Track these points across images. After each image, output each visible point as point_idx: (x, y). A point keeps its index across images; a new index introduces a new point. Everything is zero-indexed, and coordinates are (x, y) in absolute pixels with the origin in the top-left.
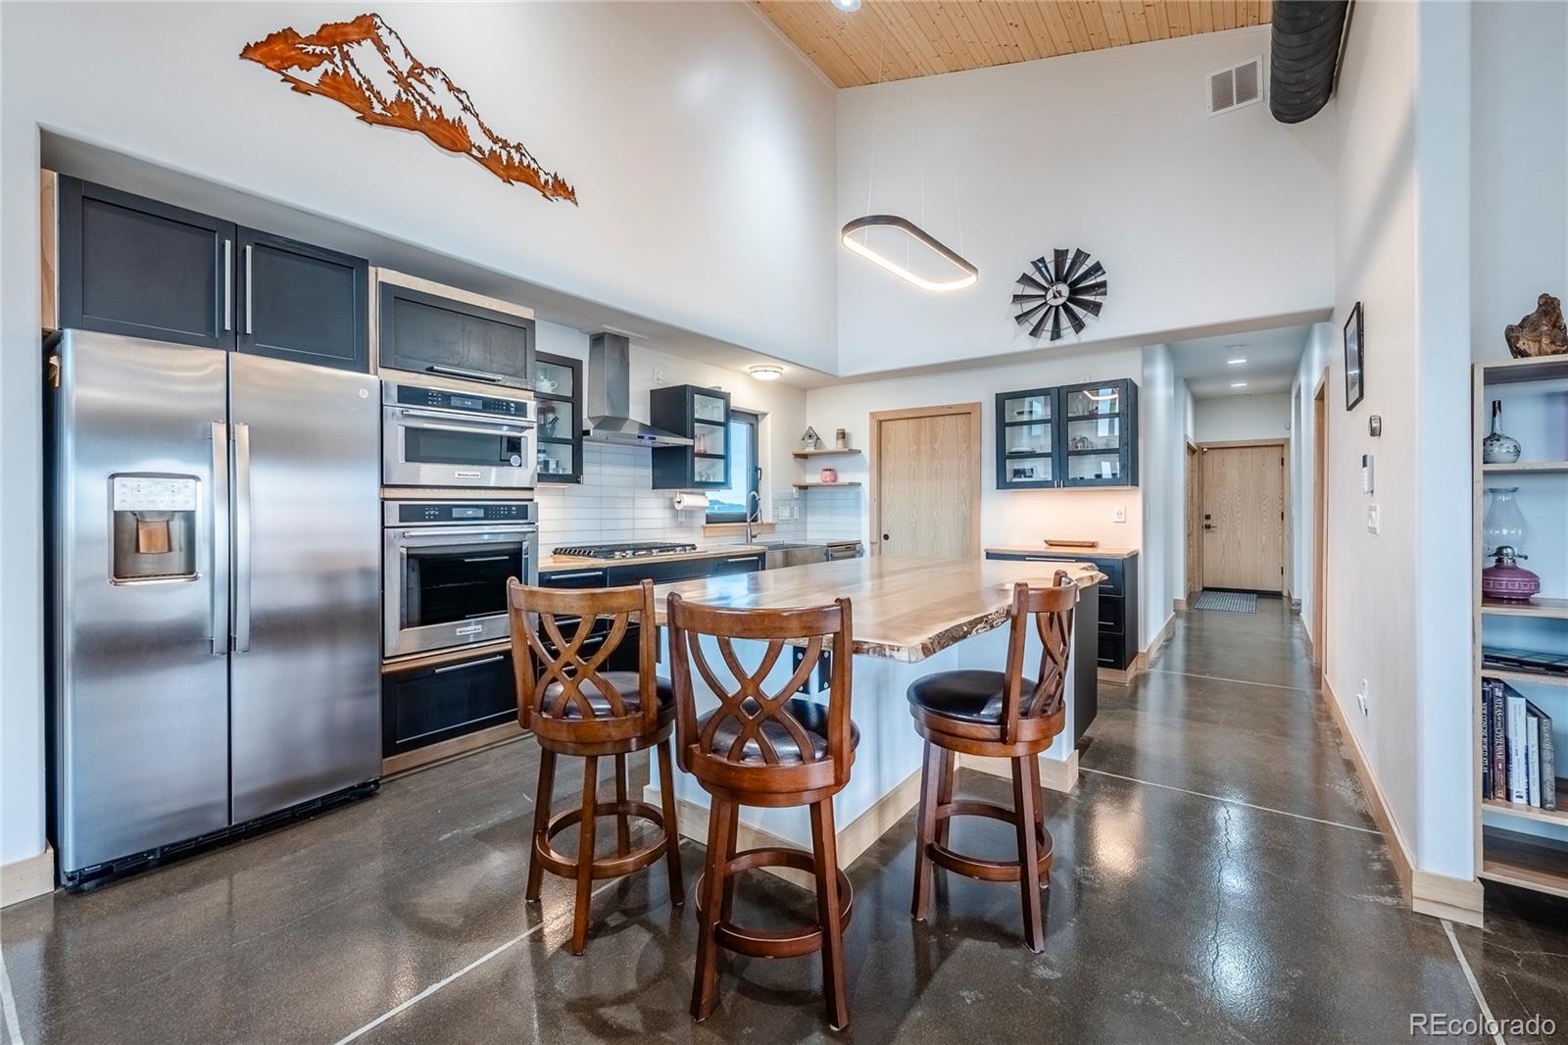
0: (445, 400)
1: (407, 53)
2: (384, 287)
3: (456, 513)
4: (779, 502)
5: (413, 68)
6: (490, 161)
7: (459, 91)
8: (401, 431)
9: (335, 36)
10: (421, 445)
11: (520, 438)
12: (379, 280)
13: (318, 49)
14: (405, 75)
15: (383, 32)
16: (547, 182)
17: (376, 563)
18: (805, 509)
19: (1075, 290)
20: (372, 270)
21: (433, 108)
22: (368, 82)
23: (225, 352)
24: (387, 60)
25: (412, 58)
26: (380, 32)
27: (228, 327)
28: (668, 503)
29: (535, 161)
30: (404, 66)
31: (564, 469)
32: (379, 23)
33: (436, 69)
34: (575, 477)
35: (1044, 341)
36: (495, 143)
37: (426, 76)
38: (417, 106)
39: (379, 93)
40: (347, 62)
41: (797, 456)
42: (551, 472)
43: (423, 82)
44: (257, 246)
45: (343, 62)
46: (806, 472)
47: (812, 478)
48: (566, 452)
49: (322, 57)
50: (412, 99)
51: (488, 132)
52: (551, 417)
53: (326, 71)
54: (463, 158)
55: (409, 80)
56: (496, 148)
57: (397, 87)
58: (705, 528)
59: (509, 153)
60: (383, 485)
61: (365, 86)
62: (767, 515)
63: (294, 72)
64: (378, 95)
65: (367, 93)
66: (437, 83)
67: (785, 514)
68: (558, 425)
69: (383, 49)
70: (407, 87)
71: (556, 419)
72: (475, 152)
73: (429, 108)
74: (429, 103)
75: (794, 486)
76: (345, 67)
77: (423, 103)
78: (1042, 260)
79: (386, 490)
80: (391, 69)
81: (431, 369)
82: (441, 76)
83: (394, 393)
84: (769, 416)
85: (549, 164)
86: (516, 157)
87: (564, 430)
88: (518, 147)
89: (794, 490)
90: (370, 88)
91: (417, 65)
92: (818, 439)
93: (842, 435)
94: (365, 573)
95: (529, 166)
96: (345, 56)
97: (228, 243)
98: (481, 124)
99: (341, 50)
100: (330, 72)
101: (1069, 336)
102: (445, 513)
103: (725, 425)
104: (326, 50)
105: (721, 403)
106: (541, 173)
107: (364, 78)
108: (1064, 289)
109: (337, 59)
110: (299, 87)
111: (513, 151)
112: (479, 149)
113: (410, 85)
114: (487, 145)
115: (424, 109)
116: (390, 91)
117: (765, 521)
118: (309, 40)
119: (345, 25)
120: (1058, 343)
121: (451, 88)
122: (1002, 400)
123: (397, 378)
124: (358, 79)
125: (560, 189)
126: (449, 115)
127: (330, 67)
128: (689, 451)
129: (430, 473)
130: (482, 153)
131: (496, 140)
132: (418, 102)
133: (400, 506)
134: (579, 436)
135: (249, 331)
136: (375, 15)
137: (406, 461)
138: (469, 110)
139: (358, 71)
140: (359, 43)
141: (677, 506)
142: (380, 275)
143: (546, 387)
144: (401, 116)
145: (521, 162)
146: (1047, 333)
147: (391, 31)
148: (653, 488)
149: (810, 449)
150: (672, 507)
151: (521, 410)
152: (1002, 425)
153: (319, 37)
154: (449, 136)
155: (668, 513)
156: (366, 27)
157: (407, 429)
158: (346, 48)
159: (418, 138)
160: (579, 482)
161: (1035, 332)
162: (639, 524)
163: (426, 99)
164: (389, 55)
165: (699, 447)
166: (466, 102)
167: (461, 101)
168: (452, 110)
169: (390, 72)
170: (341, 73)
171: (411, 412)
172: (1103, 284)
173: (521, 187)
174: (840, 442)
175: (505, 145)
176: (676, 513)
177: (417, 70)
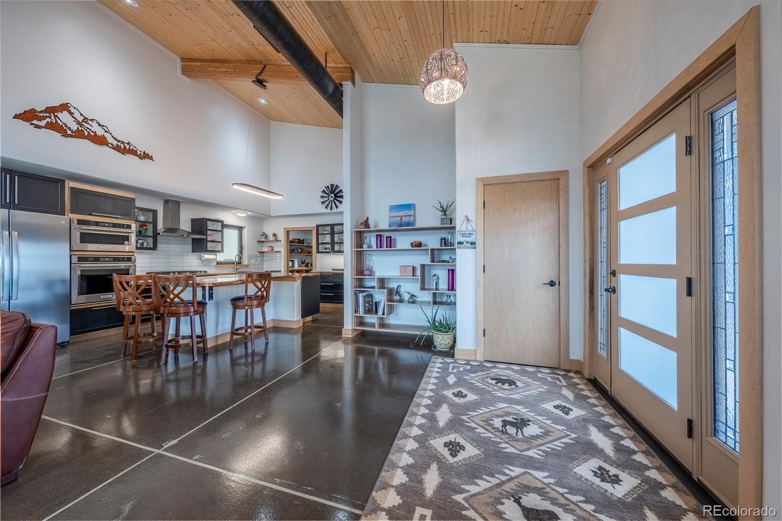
0: (97, 224)
1: (81, 115)
2: (72, 189)
3: (101, 259)
4: (250, 257)
5: (84, 119)
6: (117, 148)
7: (103, 126)
8: (78, 234)
9: (51, 110)
10: (86, 238)
11: (128, 236)
12: (70, 186)
13: (45, 115)
14: (81, 122)
15: (72, 109)
16: (140, 154)
17: (68, 278)
18: (262, 261)
19: (336, 196)
20: (66, 183)
21: (93, 132)
22: (65, 124)
23: (8, 210)
24: (73, 117)
25: (83, 116)
26: (70, 109)
27: (8, 201)
28: (199, 257)
29: (135, 147)
30: (80, 119)
31: (150, 246)
32: (70, 106)
33: (93, 120)
34: (155, 248)
35: (328, 210)
36: (118, 142)
37: (89, 122)
38: (85, 131)
39: (70, 128)
40: (57, 118)
41: (258, 242)
42: (145, 246)
43: (88, 124)
44: (19, 176)
45: (55, 118)
46: (263, 247)
47: (265, 249)
48: (151, 240)
49: (46, 117)
50: (83, 129)
51: (115, 139)
52: (145, 228)
53: (48, 121)
54: (105, 147)
55: (82, 123)
56: (119, 144)
57: (77, 125)
58: (216, 266)
59: (124, 145)
60: (71, 250)
61: (64, 126)
62: (245, 261)
63: (35, 122)
64: (69, 128)
65: (65, 128)
66: (94, 124)
67: (253, 261)
68: (148, 231)
69: (71, 114)
70: (81, 125)
71: (146, 229)
72: (110, 145)
73: (90, 132)
74: (90, 130)
75: (258, 252)
76: (56, 120)
77: (88, 130)
78: (328, 186)
79: (72, 252)
80: (74, 120)
81: (91, 214)
82: (95, 122)
83: (76, 222)
84: (246, 228)
85: (141, 148)
86: (128, 147)
87: (150, 232)
88: (128, 143)
89: (258, 253)
90: (66, 126)
91: (85, 118)
92: (266, 236)
93: (275, 235)
94: (63, 281)
95: (133, 149)
96: (56, 116)
97: (8, 176)
98: (113, 137)
99: (54, 115)
100: (49, 122)
101: (335, 210)
102: (97, 259)
103: (222, 231)
104: (48, 115)
105: (220, 224)
106: (138, 151)
107: (64, 123)
108: (333, 195)
109: (53, 118)
110: (37, 127)
111: (126, 145)
112: (112, 144)
113: (83, 125)
114: (115, 143)
115: (88, 132)
116: (74, 127)
117: (244, 264)
118: (41, 112)
119: (56, 106)
120: (332, 211)
121: (100, 125)
122: (318, 226)
123: (76, 217)
124: (61, 123)
125: (145, 156)
126: (99, 134)
127: (50, 120)
128: (205, 240)
129: (91, 247)
130: (113, 146)
131: (119, 141)
132: (86, 130)
133: (78, 257)
134: (155, 235)
135: (16, 202)
136: (68, 103)
137: (81, 243)
138: (107, 132)
139: (61, 121)
140: (62, 112)
141: (203, 259)
142: (69, 184)
143: (142, 218)
144: (79, 134)
145: (129, 148)
146: (329, 208)
147: (75, 108)
148: (192, 252)
149: (263, 240)
150: (201, 259)
151: (129, 227)
152: (318, 234)
153: (45, 111)
154: (100, 141)
155: (199, 261)
156: (65, 107)
157: (81, 233)
158: (56, 114)
159: (86, 142)
160: (155, 250)
161: (326, 207)
162: (185, 265)
163: (90, 129)
164: (74, 116)
165: (209, 238)
166: (106, 129)
167: (104, 129)
168: (100, 132)
169: (74, 121)
170: (54, 122)
171: (82, 228)
172: (342, 196)
173: (130, 157)
174: (274, 237)
175: (123, 142)
176: (203, 261)
177: (85, 120)
